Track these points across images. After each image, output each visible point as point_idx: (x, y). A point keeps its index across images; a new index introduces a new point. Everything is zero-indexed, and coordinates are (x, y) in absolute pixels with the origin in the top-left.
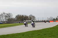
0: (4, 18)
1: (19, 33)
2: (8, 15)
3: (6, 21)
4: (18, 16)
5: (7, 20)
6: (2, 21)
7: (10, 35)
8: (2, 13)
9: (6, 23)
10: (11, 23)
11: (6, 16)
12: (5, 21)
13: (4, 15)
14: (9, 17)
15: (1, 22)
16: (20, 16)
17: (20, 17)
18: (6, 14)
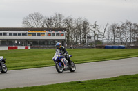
0: (128, 35)
5: (135, 40)
6: (124, 41)
8: (125, 22)
9: (132, 47)
11: (133, 31)
12: (130, 43)
13: (129, 28)
15: (122, 43)
18: (133, 26)
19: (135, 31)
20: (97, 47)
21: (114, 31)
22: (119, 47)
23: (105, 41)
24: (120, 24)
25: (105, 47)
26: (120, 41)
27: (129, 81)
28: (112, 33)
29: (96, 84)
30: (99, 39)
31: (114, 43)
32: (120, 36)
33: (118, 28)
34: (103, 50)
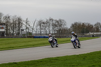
0: (51, 28)
1: (78, 56)
2: (59, 23)
3: (55, 34)
4: (75, 24)
5: (56, 32)
6: (48, 33)
7: (62, 57)
8: (48, 19)
10: (63, 37)
11: (54, 25)
12: (52, 34)
13: (51, 23)
14: (60, 26)
15: (46, 34)
16: (80, 25)
17: (78, 27)
18: (54, 22)
19: (56, 26)
20: (28, 37)
21: (40, 25)
22: (44, 37)
23: (34, 33)
24: (45, 20)
25: (34, 37)
26: (45, 33)
27: (52, 62)
28: (39, 27)
29: (28, 64)
30: (30, 31)
31: (41, 34)
32: (45, 29)
33: (44, 23)
34: (32, 39)
